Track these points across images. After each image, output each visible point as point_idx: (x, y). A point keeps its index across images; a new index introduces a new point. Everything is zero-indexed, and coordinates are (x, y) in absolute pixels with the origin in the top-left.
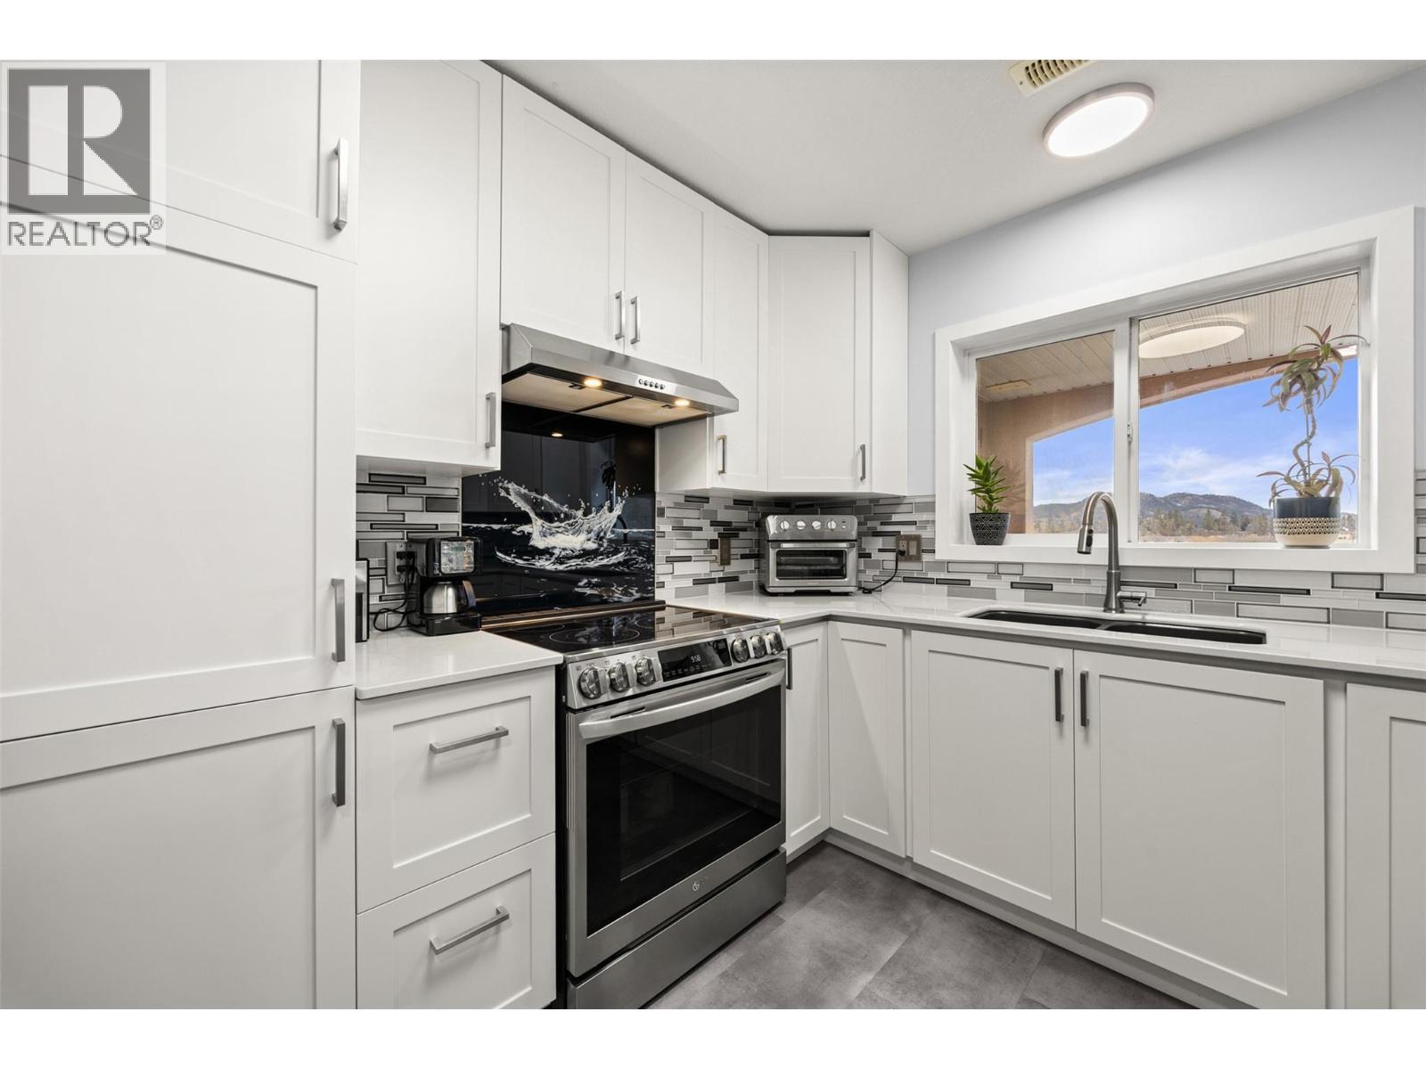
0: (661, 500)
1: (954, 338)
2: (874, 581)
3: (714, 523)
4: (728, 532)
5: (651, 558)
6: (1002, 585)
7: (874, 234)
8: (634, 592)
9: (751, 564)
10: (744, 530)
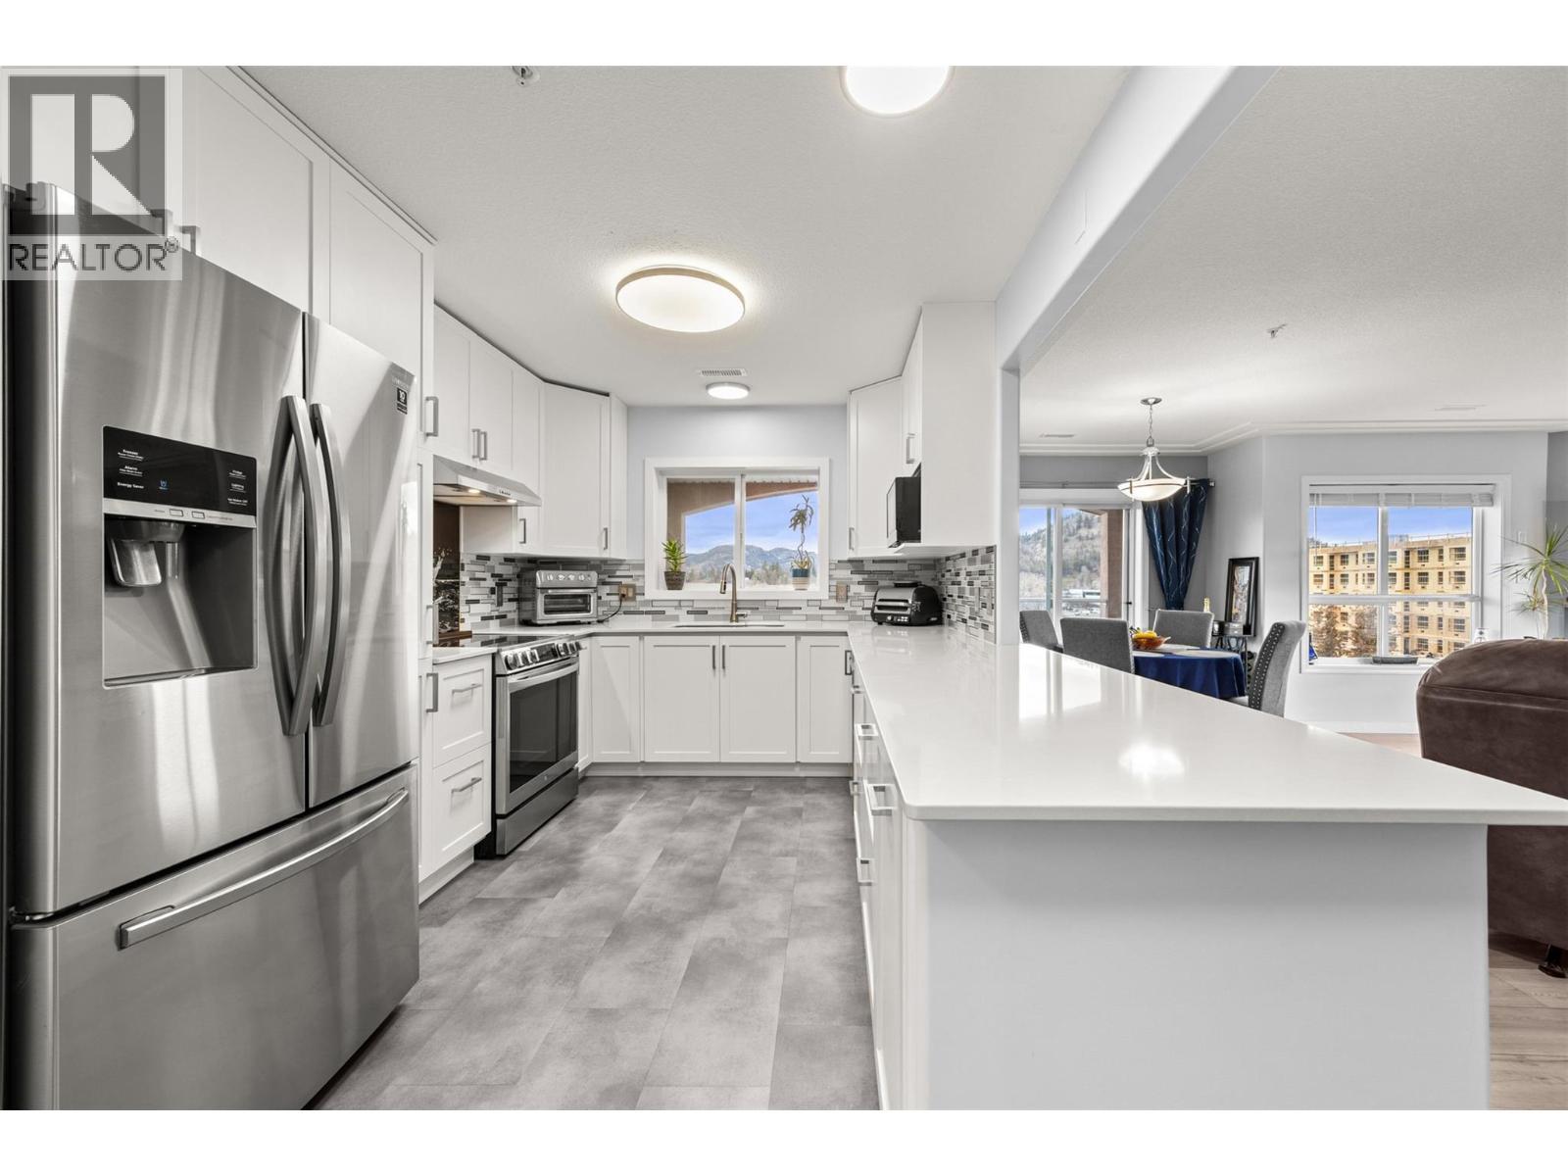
0: (464, 558)
1: (657, 466)
2: (604, 615)
3: (493, 575)
4: (502, 582)
5: (457, 601)
6: (682, 613)
7: (612, 395)
8: (447, 625)
9: (514, 606)
10: (510, 580)
